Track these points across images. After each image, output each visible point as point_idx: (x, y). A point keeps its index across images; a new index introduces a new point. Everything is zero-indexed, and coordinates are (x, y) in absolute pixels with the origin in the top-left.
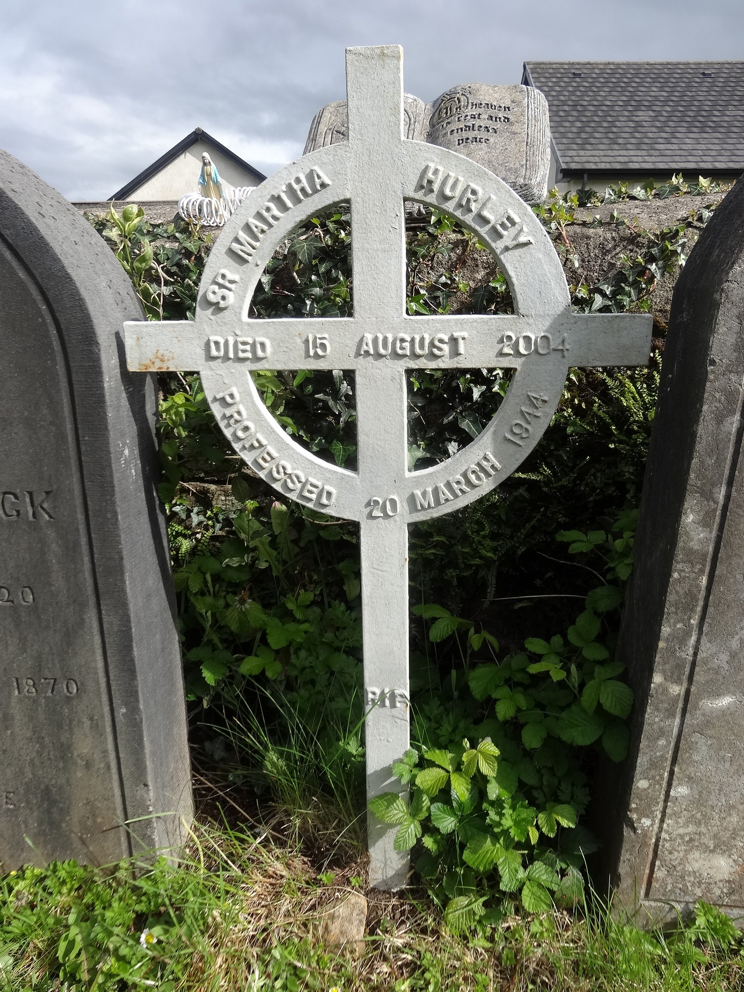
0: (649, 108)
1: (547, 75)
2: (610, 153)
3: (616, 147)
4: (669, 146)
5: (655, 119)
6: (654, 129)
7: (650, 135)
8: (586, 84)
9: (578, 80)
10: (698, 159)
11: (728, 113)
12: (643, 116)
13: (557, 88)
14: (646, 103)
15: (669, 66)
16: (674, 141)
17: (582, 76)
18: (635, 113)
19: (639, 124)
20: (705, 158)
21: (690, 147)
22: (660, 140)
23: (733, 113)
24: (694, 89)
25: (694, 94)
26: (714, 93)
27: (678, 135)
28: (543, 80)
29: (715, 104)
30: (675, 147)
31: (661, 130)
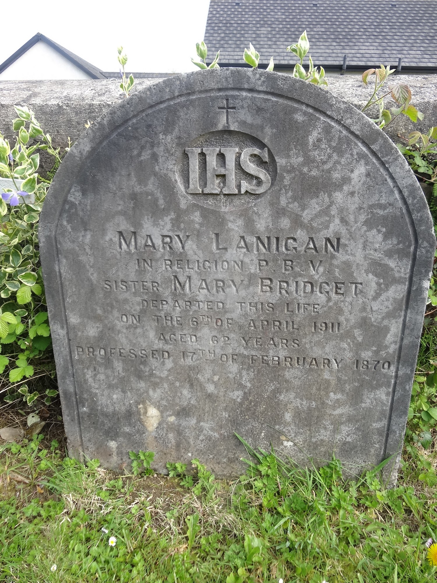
0: (270, 26)
1: (220, 4)
2: (232, 53)
3: (238, 50)
4: (270, 50)
5: (270, 32)
6: (266, 39)
7: (262, 43)
8: (240, 10)
9: (237, 7)
10: (282, 58)
11: (315, 29)
12: (264, 30)
13: (222, 12)
14: (269, 23)
16: (274, 46)
17: (240, 4)
18: (259, 29)
19: (258, 36)
20: (285, 58)
21: (281, 50)
22: (266, 46)
23: (318, 30)
24: (302, 14)
25: (301, 17)
26: (313, 17)
27: (278, 43)
28: (216, 7)
29: (310, 23)
30: (273, 50)
31: (270, 39)
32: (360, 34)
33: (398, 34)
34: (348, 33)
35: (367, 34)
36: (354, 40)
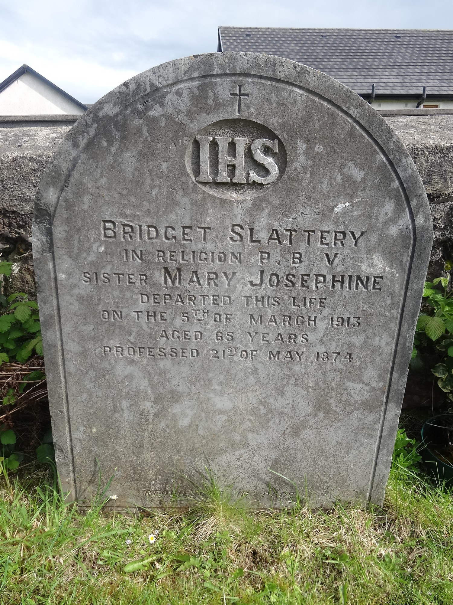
1: (231, 35)
8: (253, 41)
9: (248, 38)
11: (332, 60)
13: (235, 44)
14: (286, 53)
15: (304, 31)
17: (251, 36)
23: (335, 60)
24: (315, 45)
25: (315, 48)
26: (326, 48)
28: (227, 38)
29: (326, 54)
32: (376, 64)
33: (411, 64)
34: (364, 64)
35: (382, 63)
36: (372, 70)
